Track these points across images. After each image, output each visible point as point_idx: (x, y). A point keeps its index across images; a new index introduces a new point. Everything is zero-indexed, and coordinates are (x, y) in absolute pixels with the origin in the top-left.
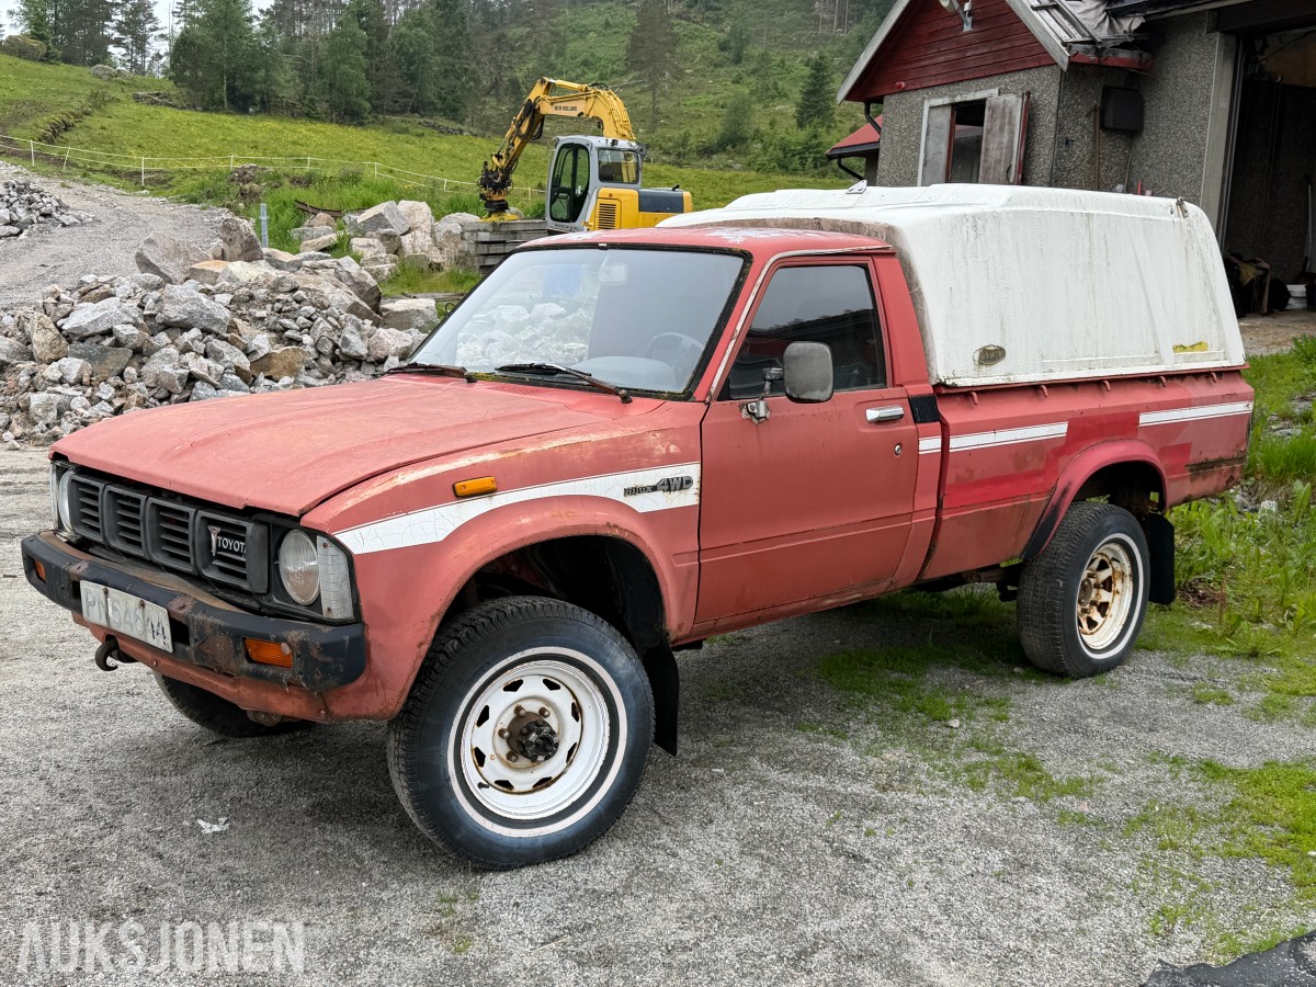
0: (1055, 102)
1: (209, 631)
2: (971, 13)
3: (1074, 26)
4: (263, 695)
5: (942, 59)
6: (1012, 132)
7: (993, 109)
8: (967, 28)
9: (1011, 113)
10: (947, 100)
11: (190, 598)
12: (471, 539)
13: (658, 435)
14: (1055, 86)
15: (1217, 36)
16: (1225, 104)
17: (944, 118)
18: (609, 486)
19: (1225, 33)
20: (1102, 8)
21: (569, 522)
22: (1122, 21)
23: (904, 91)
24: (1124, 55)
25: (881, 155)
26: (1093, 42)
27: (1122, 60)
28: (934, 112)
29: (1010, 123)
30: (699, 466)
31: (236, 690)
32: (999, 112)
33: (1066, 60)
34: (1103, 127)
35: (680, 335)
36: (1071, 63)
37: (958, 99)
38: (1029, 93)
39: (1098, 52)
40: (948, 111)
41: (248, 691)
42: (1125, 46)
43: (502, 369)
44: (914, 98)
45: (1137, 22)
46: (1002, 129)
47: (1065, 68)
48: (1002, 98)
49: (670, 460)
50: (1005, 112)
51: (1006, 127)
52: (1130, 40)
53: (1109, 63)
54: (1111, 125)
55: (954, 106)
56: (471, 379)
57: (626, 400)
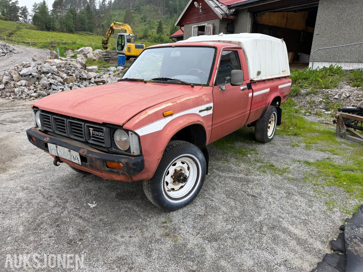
0: (219, 26)
1: (94, 159)
2: (201, 8)
3: (222, 11)
4: (111, 175)
5: (196, 17)
6: (211, 32)
7: (207, 27)
8: (200, 11)
9: (210, 28)
10: (197, 26)
11: (86, 149)
12: (169, 128)
13: (205, 96)
14: (219, 23)
15: (249, 13)
16: (250, 27)
17: (197, 29)
18: (195, 110)
19: (250, 12)
20: (227, 7)
21: (190, 121)
22: (231, 10)
23: (188, 24)
24: (232, 17)
25: (184, 37)
26: (226, 14)
27: (231, 18)
28: (194, 28)
29: (210, 30)
30: (213, 103)
31: (102, 174)
32: (208, 28)
33: (222, 17)
34: (227, 31)
35: (197, 69)
36: (223, 18)
37: (199, 25)
38: (214, 24)
39: (227, 16)
40: (197, 28)
41: (106, 174)
42: (232, 15)
43: (153, 79)
44: (190, 25)
45: (234, 10)
46: (208, 31)
47: (221, 19)
48: (208, 25)
49: (208, 102)
50: (209, 28)
51: (209, 31)
52: (233, 14)
53: (229, 18)
54: (229, 30)
55: (198, 27)
56: (145, 82)
57: (192, 87)
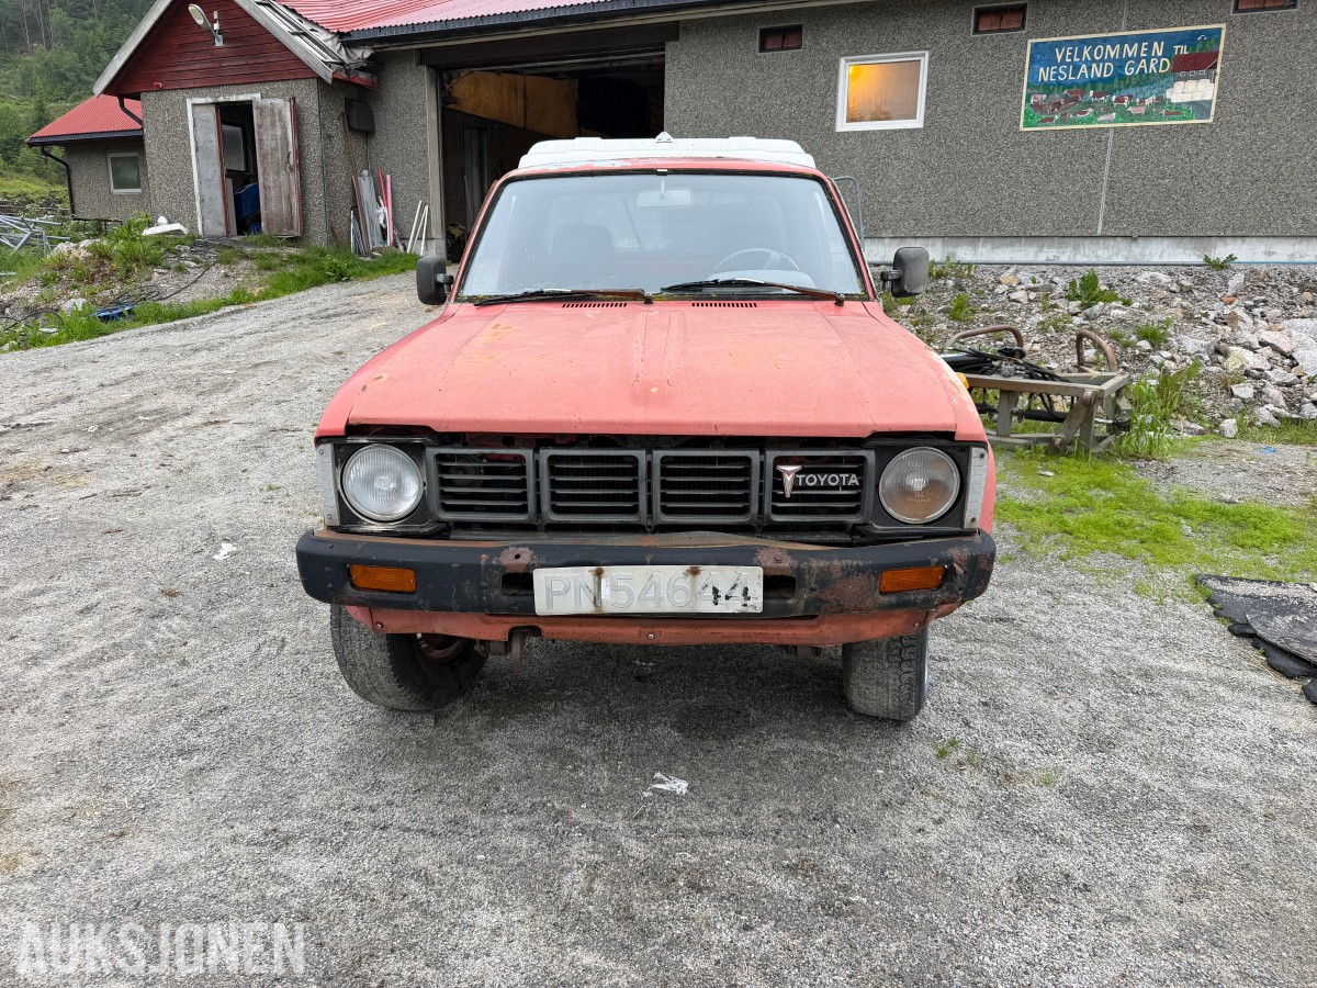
0: (316, 106)
1: (837, 574)
2: (220, 32)
3: (324, 50)
5: (198, 66)
6: (284, 128)
7: (261, 109)
8: (219, 43)
9: (280, 113)
10: (210, 100)
14: (314, 95)
15: (424, 69)
16: (434, 116)
17: (210, 115)
19: (429, 66)
20: (336, 40)
22: (355, 51)
23: (162, 90)
24: (362, 76)
25: (147, 141)
26: (342, 63)
27: (360, 79)
28: (198, 109)
29: (281, 120)
32: (267, 112)
33: (330, 75)
34: (350, 129)
36: (334, 79)
37: (221, 99)
38: (294, 99)
39: (347, 72)
40: (213, 109)
42: (362, 69)
43: (670, 289)
44: (176, 96)
45: (367, 54)
46: (273, 124)
47: (330, 81)
48: (268, 102)
50: (274, 113)
51: (278, 124)
52: (365, 65)
53: (355, 81)
54: (356, 127)
55: (218, 105)
57: (839, 302)
